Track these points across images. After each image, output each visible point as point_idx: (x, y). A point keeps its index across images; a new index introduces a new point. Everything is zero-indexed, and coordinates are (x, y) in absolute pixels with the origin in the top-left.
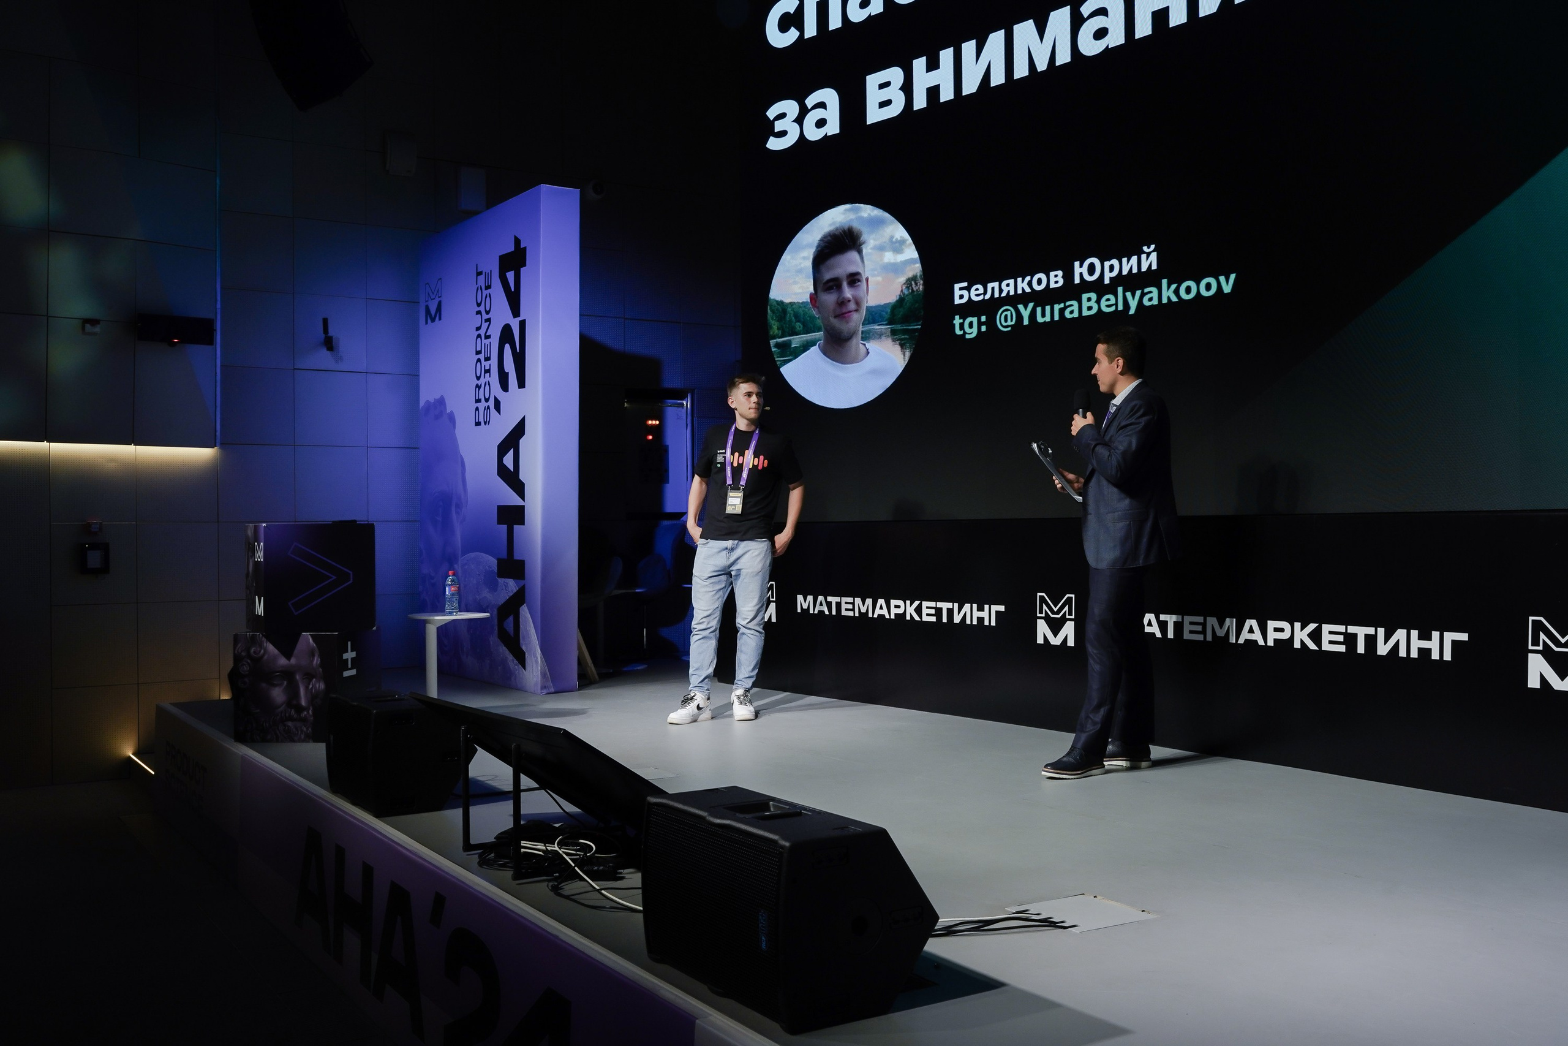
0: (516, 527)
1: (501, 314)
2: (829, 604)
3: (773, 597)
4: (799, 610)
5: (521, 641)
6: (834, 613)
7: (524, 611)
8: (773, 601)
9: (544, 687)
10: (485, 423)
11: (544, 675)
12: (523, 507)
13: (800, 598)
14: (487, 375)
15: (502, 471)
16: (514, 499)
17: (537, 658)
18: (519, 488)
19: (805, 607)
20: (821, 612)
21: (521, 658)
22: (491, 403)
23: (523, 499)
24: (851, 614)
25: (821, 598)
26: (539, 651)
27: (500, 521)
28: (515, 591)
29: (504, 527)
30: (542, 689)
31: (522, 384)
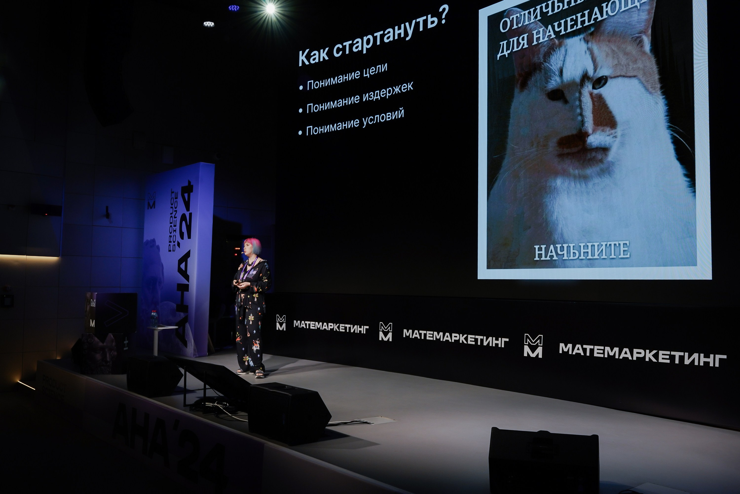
0: (185, 293)
1: (181, 209)
2: (306, 324)
3: (285, 321)
4: (294, 326)
5: (185, 337)
6: (308, 328)
7: (188, 326)
8: (285, 323)
9: (194, 355)
10: (173, 251)
11: (194, 350)
12: (189, 284)
13: (295, 321)
14: (175, 232)
15: (180, 270)
16: (184, 281)
17: (192, 343)
18: (187, 277)
19: (297, 325)
20: (303, 327)
21: (185, 344)
22: (176, 243)
23: (189, 282)
24: (314, 328)
25: (303, 322)
26: (193, 341)
27: (178, 289)
28: (184, 317)
29: (180, 293)
30: (193, 355)
31: (189, 237)
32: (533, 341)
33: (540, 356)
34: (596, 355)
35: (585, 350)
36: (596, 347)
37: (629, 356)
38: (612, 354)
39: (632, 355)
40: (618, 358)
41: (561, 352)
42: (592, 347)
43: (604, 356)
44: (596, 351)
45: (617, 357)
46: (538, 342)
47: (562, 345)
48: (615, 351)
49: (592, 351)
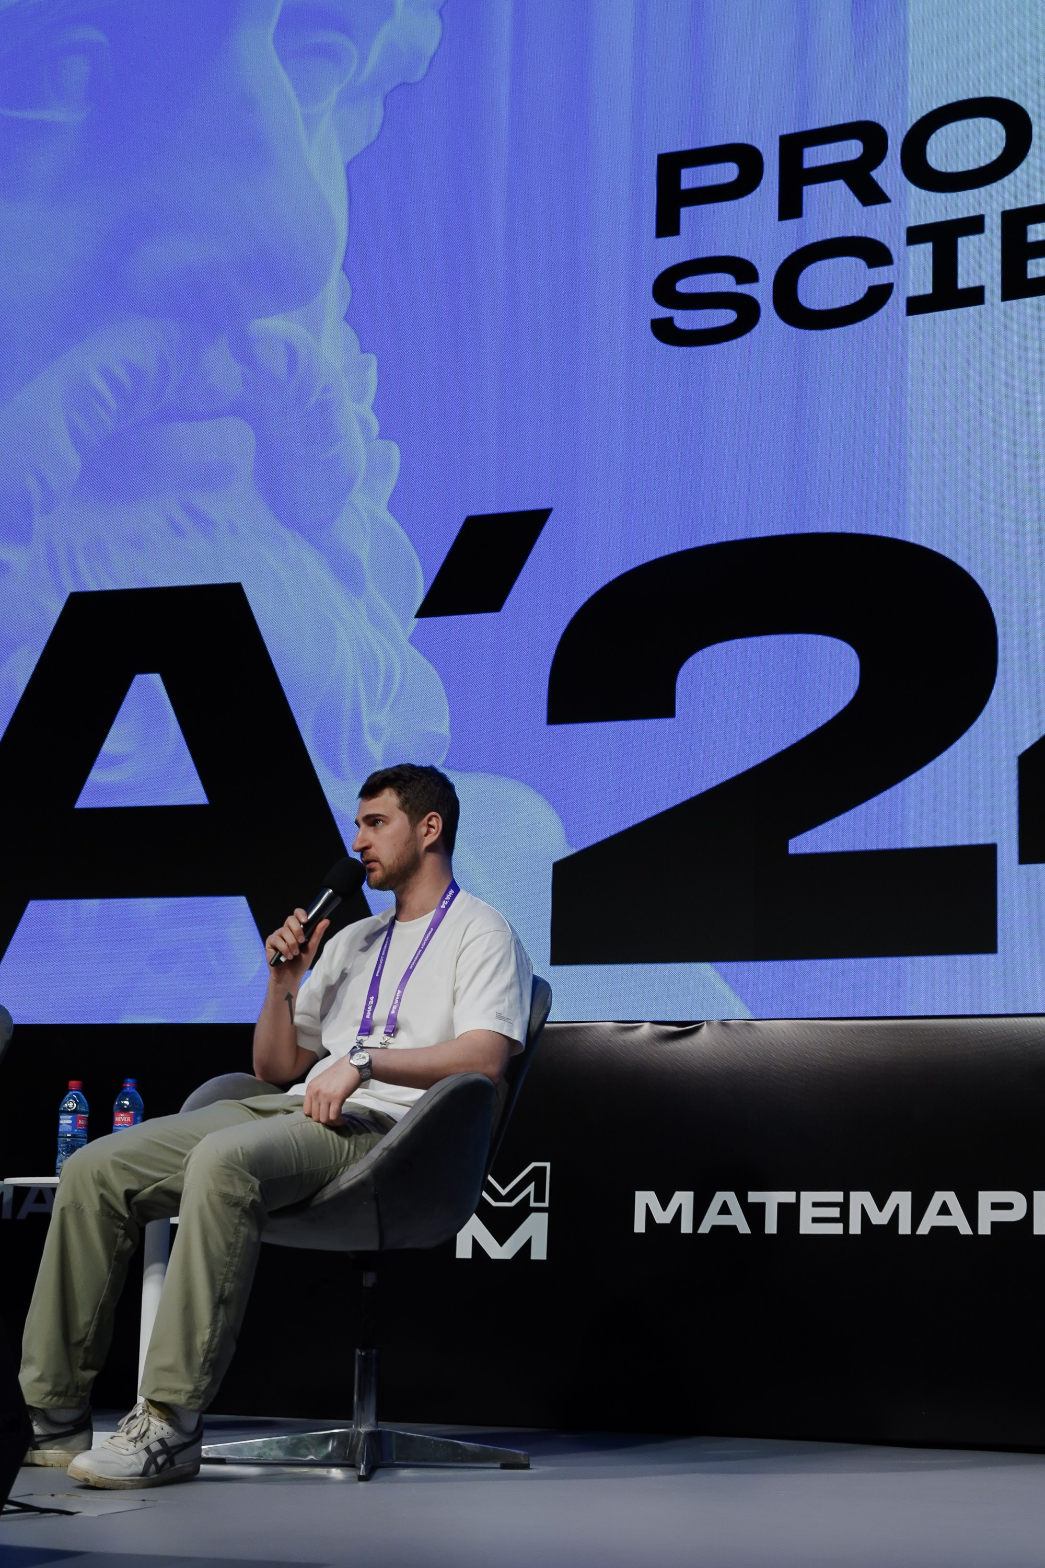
32: (504, 1192)
33: (539, 1252)
34: (806, 1227)
35: (755, 1213)
36: (808, 1197)
37: (958, 1220)
38: (879, 1218)
39: (972, 1216)
40: (909, 1232)
41: (640, 1227)
42: (788, 1197)
43: (846, 1228)
44: (807, 1213)
45: (904, 1228)
46: (529, 1194)
47: (645, 1199)
48: (898, 1206)
49: (789, 1213)
